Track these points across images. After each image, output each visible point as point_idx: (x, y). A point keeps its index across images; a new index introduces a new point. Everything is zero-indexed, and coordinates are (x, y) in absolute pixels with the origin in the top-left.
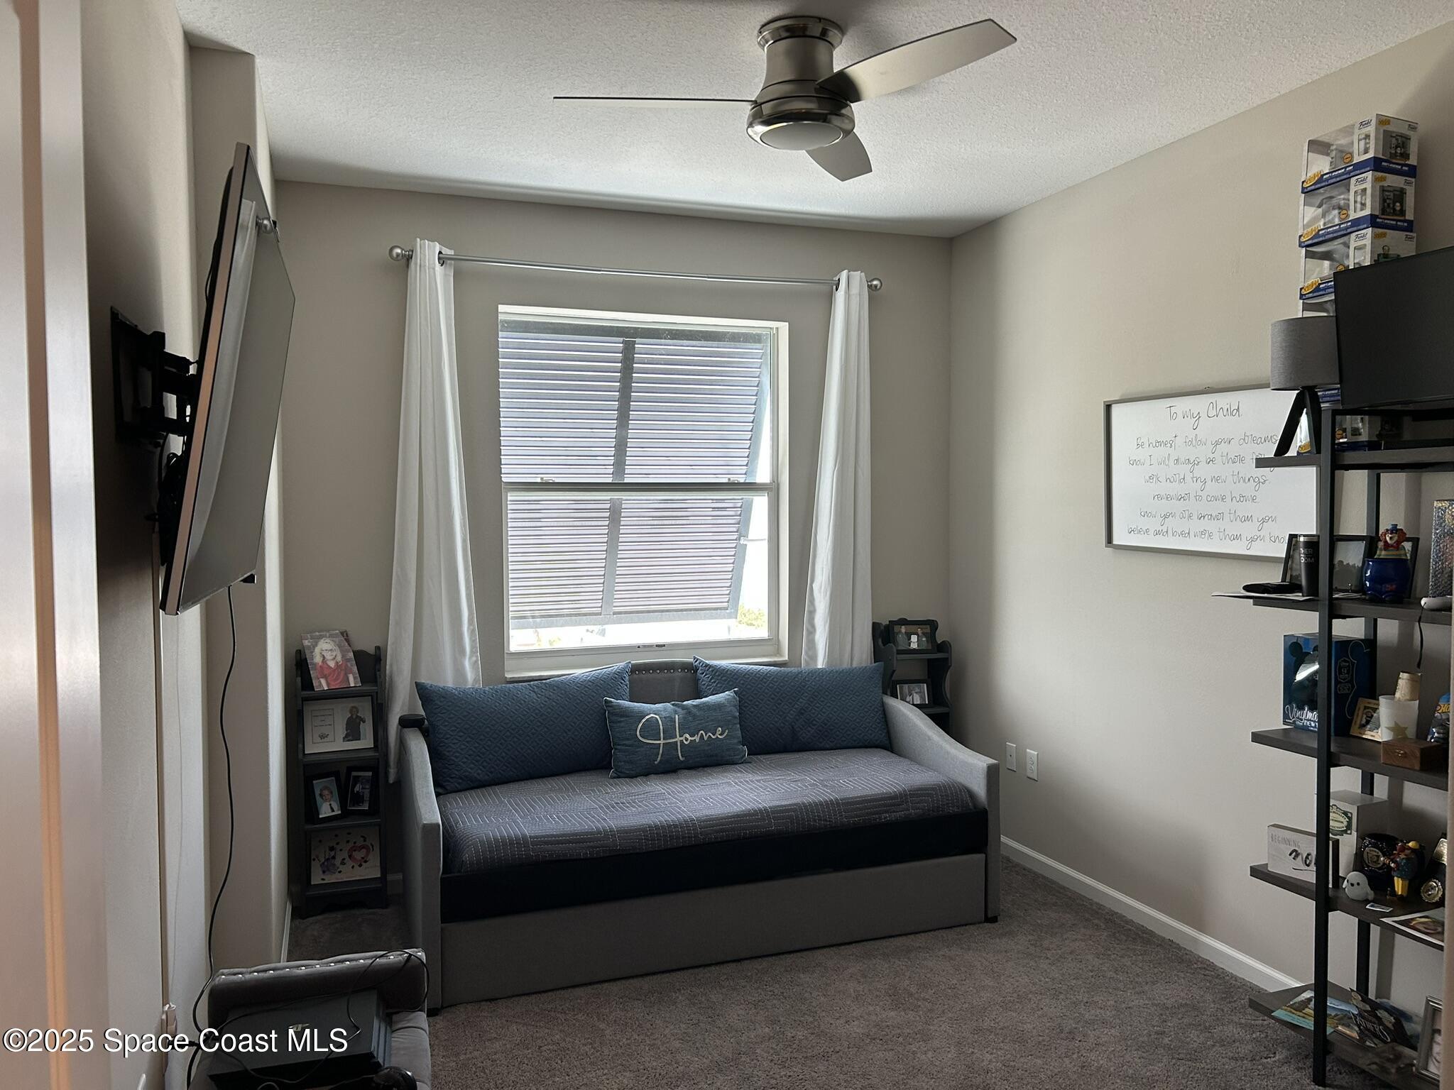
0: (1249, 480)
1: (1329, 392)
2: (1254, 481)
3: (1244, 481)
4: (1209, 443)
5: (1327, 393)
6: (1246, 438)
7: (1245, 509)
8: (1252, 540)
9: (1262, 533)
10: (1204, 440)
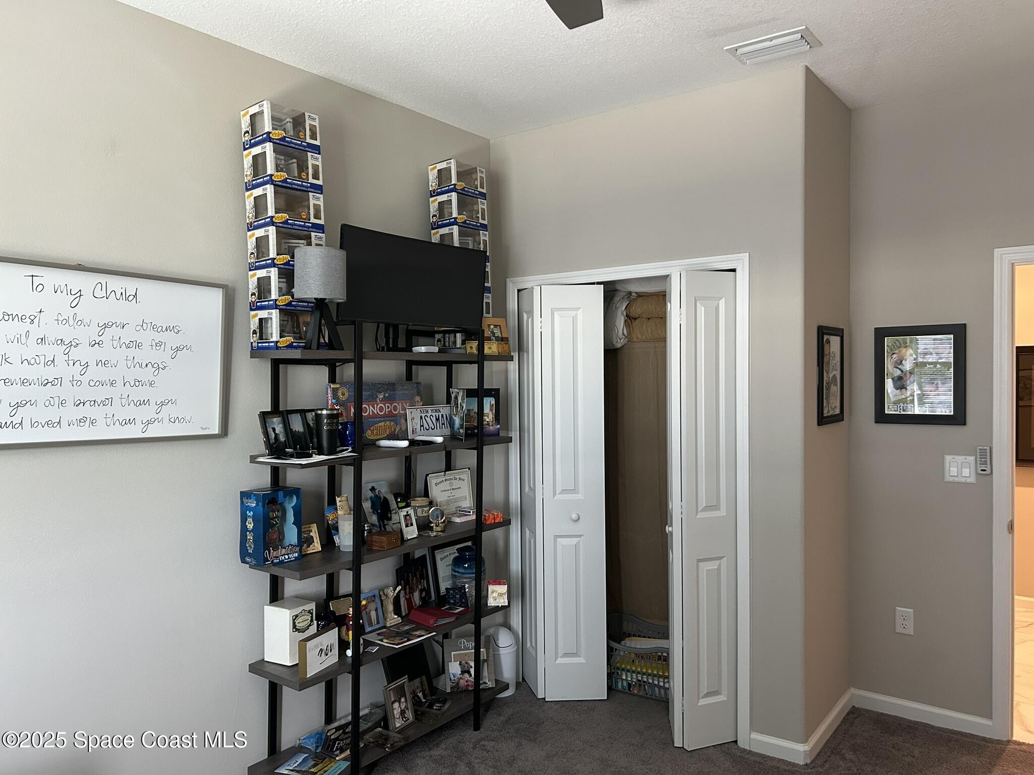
0: (147, 365)
1: (302, 304)
2: (153, 367)
3: (141, 366)
4: (94, 325)
5: (299, 304)
6: (145, 325)
7: (139, 394)
8: (149, 422)
9: (160, 416)
10: (87, 321)
